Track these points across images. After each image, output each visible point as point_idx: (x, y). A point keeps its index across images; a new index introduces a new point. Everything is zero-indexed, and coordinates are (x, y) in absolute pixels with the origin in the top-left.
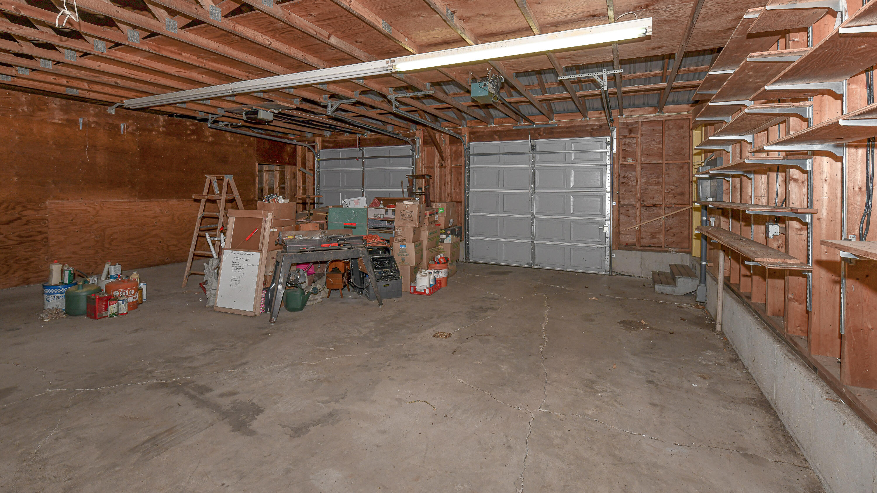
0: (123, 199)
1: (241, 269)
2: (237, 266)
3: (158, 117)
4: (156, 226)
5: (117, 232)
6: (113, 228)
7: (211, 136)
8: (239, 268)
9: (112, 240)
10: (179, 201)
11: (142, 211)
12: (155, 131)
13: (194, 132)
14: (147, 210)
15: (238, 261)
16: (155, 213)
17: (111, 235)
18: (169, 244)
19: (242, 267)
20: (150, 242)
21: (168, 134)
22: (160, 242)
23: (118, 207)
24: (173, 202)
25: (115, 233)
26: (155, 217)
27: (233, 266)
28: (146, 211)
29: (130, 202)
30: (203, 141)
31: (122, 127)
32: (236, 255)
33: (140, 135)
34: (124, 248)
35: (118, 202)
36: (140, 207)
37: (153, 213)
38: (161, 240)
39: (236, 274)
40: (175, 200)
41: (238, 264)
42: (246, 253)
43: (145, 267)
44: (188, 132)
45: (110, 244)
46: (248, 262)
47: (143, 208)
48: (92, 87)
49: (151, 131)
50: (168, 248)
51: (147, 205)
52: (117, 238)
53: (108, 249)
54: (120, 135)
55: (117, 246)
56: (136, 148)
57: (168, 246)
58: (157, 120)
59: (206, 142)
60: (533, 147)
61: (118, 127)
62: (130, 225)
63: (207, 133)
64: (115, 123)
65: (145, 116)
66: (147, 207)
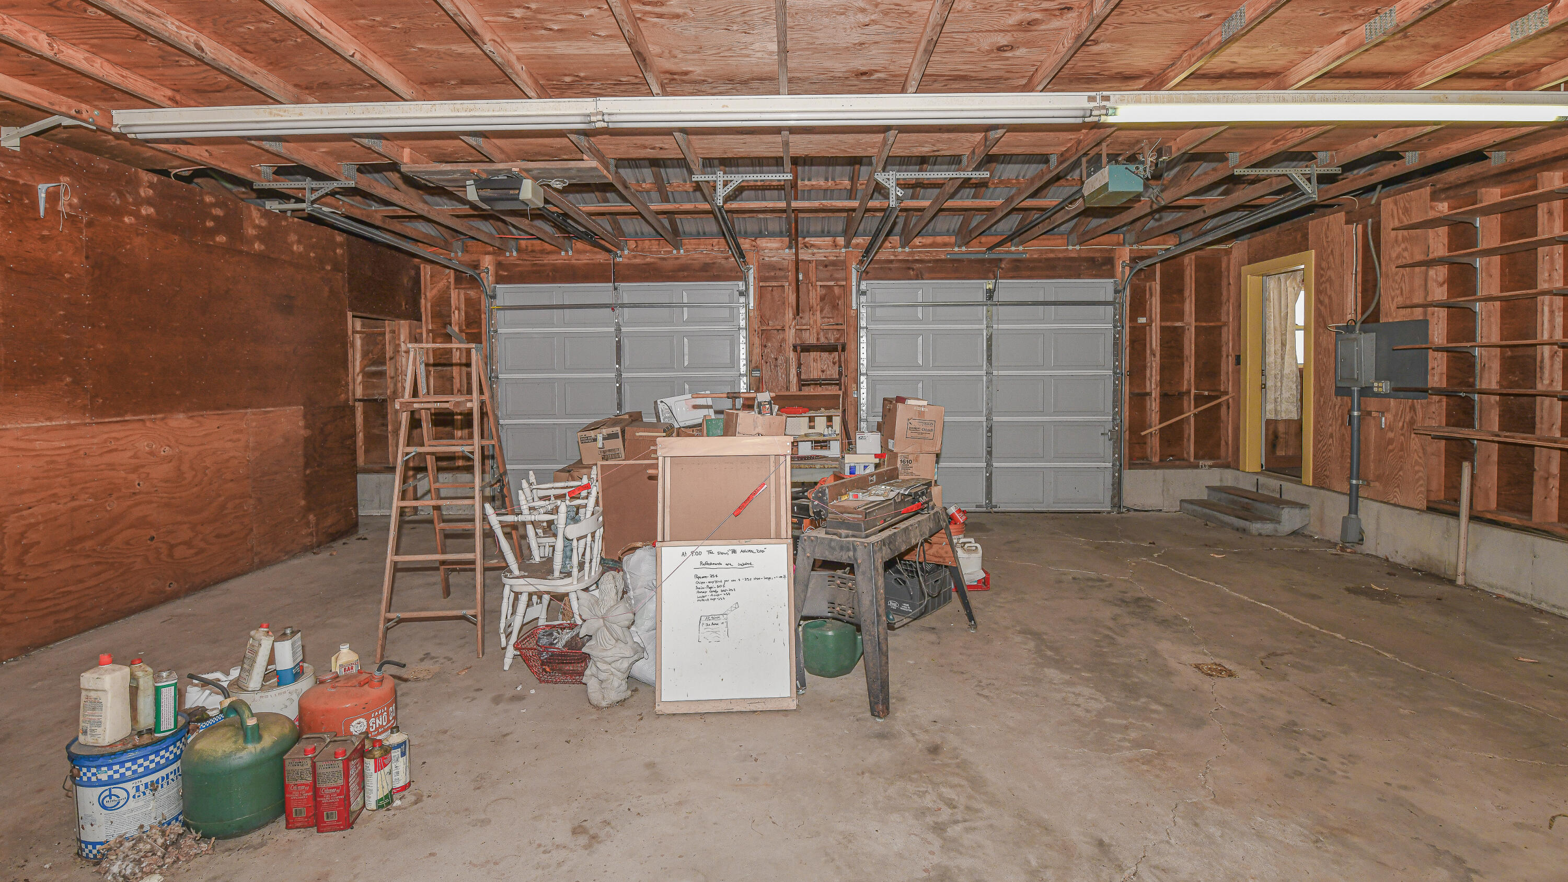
0: (50, 419)
1: (727, 592)
2: (710, 585)
3: (136, 172)
4: (139, 493)
5: (38, 523)
6: (25, 513)
7: (258, 238)
8: (719, 590)
9: (26, 550)
10: (191, 417)
11: (101, 455)
12: (131, 214)
13: (223, 225)
14: (116, 450)
15: (714, 572)
16: (135, 456)
17: (22, 535)
18: (173, 542)
19: (728, 586)
20: (127, 543)
21: (163, 225)
22: (152, 539)
23: (37, 445)
24: (179, 420)
25: (31, 526)
26: (135, 469)
27: (699, 586)
28: (110, 451)
29: (70, 427)
30: (241, 252)
31: (42, 195)
32: (705, 557)
33: (90, 224)
34: (60, 570)
35: (39, 428)
36: (95, 441)
37: (130, 458)
38: (154, 534)
39: (712, 607)
40: (181, 416)
41: (715, 579)
42: (738, 548)
43: (117, 619)
44: (210, 224)
45: (20, 562)
46: (748, 572)
47: (105, 441)
48: (61, 51)
49: (118, 213)
50: (171, 555)
51: (113, 435)
52: (38, 543)
53: (16, 578)
54: (36, 219)
55: (44, 565)
56: (80, 263)
57: (172, 547)
58: (134, 183)
59: (248, 254)
60: (990, 294)
61: (31, 192)
62: (73, 499)
63: (250, 231)
64: (21, 182)
65: (102, 166)
66: (117, 439)
